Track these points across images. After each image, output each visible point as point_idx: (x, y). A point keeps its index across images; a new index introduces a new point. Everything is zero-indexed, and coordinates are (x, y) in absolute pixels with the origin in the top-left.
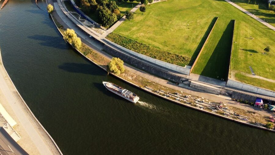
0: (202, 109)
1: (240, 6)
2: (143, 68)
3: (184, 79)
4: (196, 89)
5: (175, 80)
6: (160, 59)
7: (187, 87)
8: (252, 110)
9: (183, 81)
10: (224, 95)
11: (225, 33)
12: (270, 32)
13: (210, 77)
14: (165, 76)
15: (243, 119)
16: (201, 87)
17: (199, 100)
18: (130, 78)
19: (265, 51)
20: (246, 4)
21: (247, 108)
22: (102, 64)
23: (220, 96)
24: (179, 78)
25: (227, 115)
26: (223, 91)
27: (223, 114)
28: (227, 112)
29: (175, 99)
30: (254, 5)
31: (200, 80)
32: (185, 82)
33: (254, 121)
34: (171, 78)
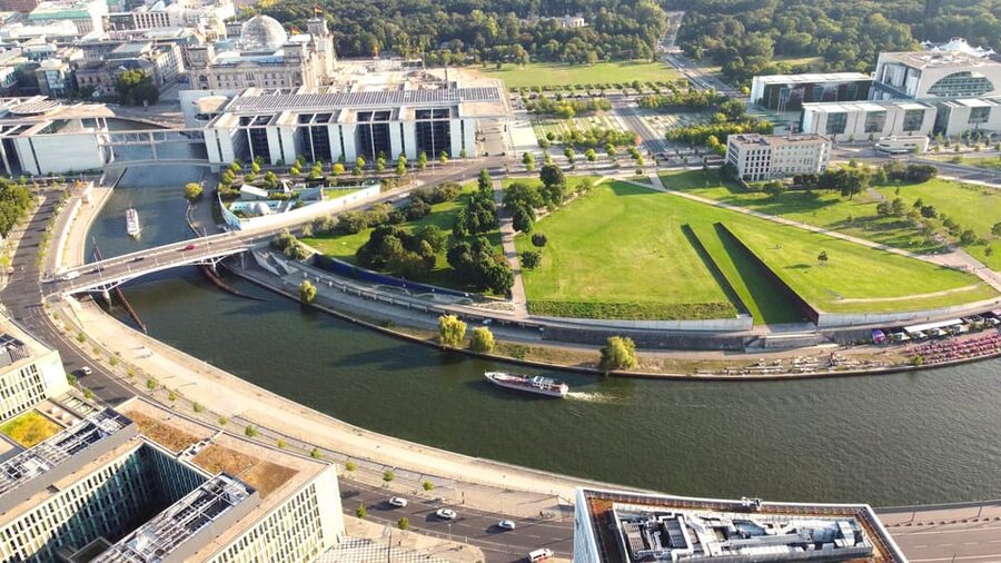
0: (813, 373)
1: (696, 194)
2: (662, 344)
3: (748, 339)
4: (778, 347)
5: (736, 345)
6: (684, 318)
7: (761, 350)
8: (878, 350)
9: (747, 344)
10: (823, 342)
11: (727, 248)
12: (792, 231)
13: (786, 322)
14: (712, 345)
15: (879, 366)
16: (784, 341)
17: (797, 361)
18: (655, 368)
19: (821, 261)
20: (702, 190)
21: (871, 350)
22: (576, 363)
23: (819, 346)
24: (740, 339)
25: (854, 368)
26: (818, 336)
27: (847, 369)
28: (849, 364)
29: (762, 373)
30: (720, 189)
31: (774, 331)
32: (753, 344)
33: (892, 363)
34: (725, 345)
